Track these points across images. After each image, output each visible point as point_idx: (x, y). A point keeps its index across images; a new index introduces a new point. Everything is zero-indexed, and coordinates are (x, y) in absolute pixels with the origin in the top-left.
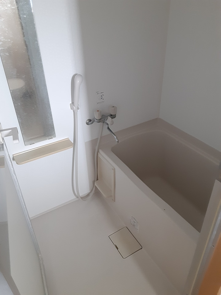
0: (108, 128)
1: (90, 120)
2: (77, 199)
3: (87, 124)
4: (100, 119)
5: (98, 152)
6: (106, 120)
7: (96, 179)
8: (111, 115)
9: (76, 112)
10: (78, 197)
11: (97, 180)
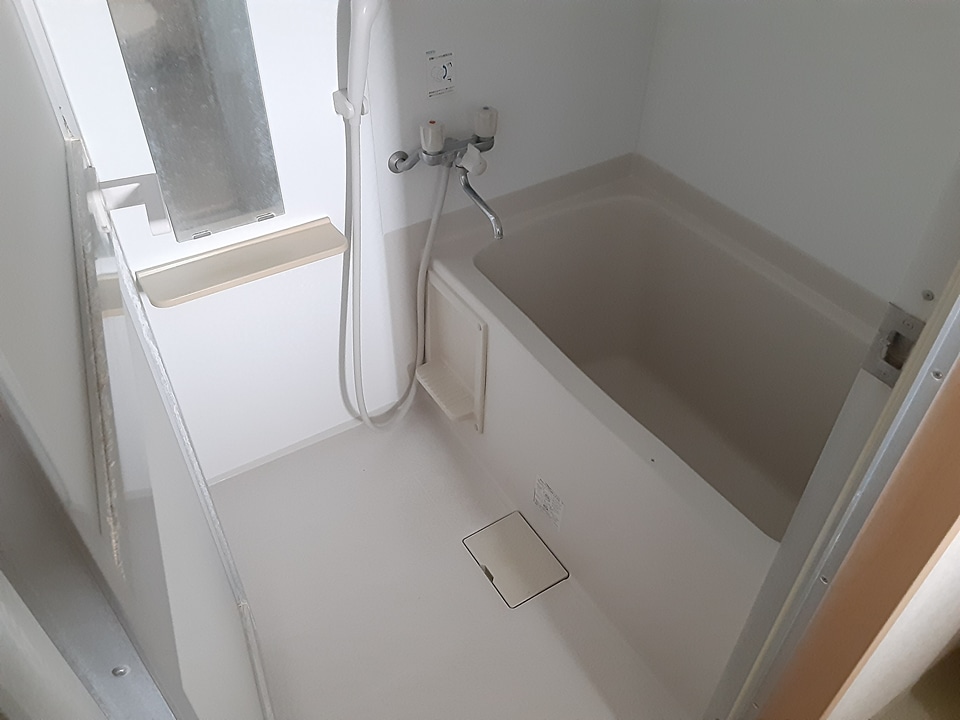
0: (467, 186)
1: (403, 157)
2: (359, 423)
3: (394, 169)
4: (440, 153)
5: (429, 268)
6: (462, 156)
7: (419, 361)
8: (478, 140)
9: (353, 124)
10: (359, 418)
11: (424, 362)
